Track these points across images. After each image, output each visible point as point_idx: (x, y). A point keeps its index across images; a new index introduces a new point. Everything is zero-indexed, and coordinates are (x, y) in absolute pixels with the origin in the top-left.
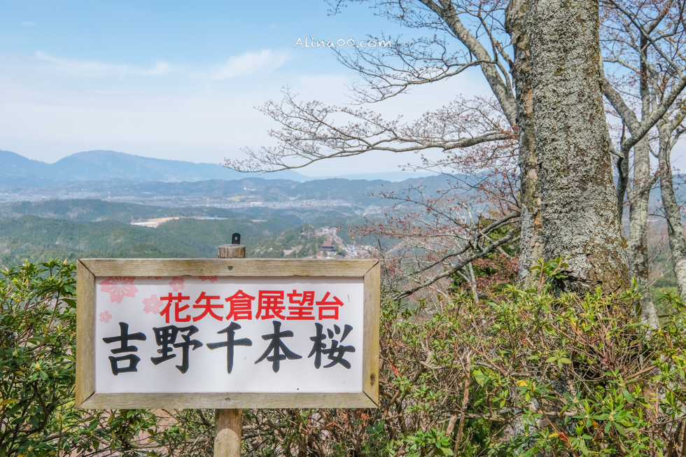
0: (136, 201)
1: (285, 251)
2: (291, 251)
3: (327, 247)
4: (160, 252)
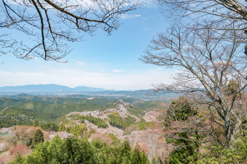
0: (87, 95)
1: (113, 104)
3: (121, 103)
4: (92, 104)
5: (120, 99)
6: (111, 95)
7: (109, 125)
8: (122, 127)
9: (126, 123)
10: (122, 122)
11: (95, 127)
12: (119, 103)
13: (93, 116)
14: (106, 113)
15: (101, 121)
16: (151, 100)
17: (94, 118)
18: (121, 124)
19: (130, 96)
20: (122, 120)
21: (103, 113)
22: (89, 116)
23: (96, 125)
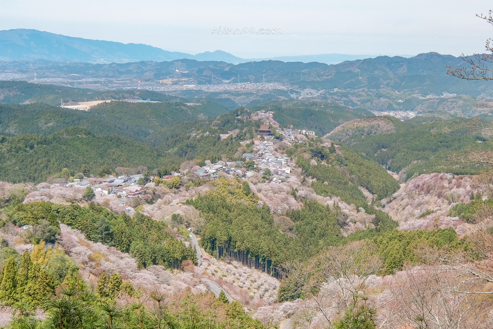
0: (64, 83)
1: (221, 135)
2: (227, 135)
3: (264, 131)
4: (94, 136)
5: (259, 109)
6: (204, 88)
7: (201, 252)
8: (273, 259)
9: (294, 236)
10: (269, 234)
11: (122, 262)
12: (250, 132)
13: (107, 203)
14: (182, 189)
15: (153, 231)
16: (430, 115)
17: (112, 216)
18: (264, 244)
19: (313, 91)
20: (271, 223)
21: (162, 188)
22: (84, 205)
23: (127, 251)
